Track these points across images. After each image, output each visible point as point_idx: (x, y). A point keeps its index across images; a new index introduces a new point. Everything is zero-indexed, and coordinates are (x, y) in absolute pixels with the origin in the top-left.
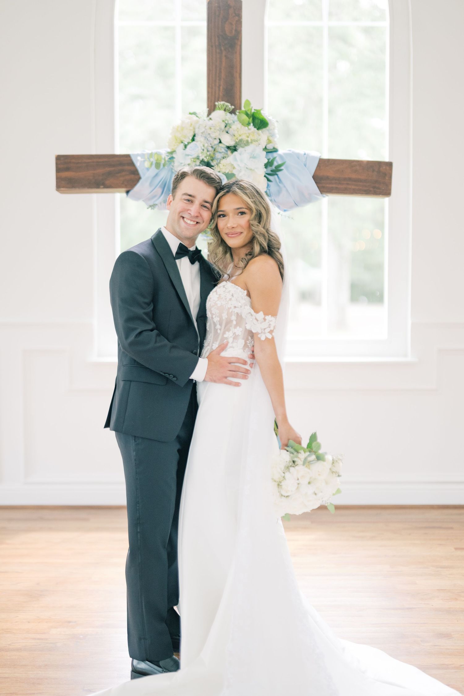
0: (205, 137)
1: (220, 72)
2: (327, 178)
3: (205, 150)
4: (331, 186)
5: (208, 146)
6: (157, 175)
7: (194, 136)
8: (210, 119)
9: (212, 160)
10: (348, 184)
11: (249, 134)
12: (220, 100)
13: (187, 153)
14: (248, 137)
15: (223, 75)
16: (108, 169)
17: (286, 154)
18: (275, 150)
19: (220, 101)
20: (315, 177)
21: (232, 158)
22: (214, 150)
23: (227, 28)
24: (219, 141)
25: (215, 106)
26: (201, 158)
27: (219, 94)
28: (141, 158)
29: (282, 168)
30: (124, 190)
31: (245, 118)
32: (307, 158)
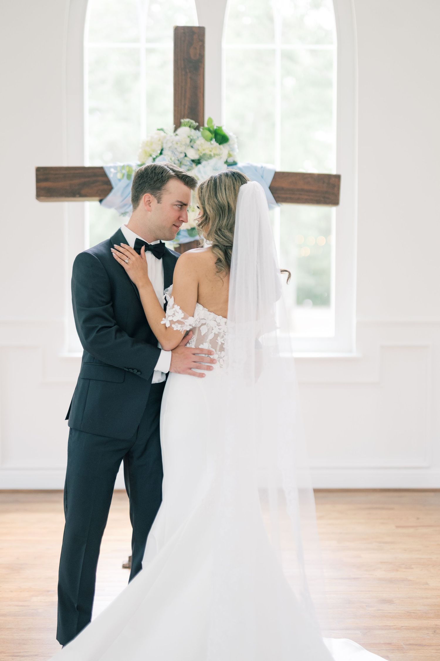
0: (172, 152)
1: (186, 92)
2: (283, 189)
4: (285, 196)
5: (174, 160)
6: (128, 185)
7: (162, 150)
8: (177, 135)
10: (300, 194)
11: (212, 148)
14: (211, 151)
15: (188, 95)
16: (83, 180)
17: (245, 167)
18: (235, 163)
19: (185, 119)
20: (271, 188)
21: (196, 170)
22: (181, 163)
23: (192, 51)
24: (184, 155)
25: (181, 123)
27: (185, 112)
28: (114, 170)
30: (98, 199)
31: (208, 134)
32: (264, 171)
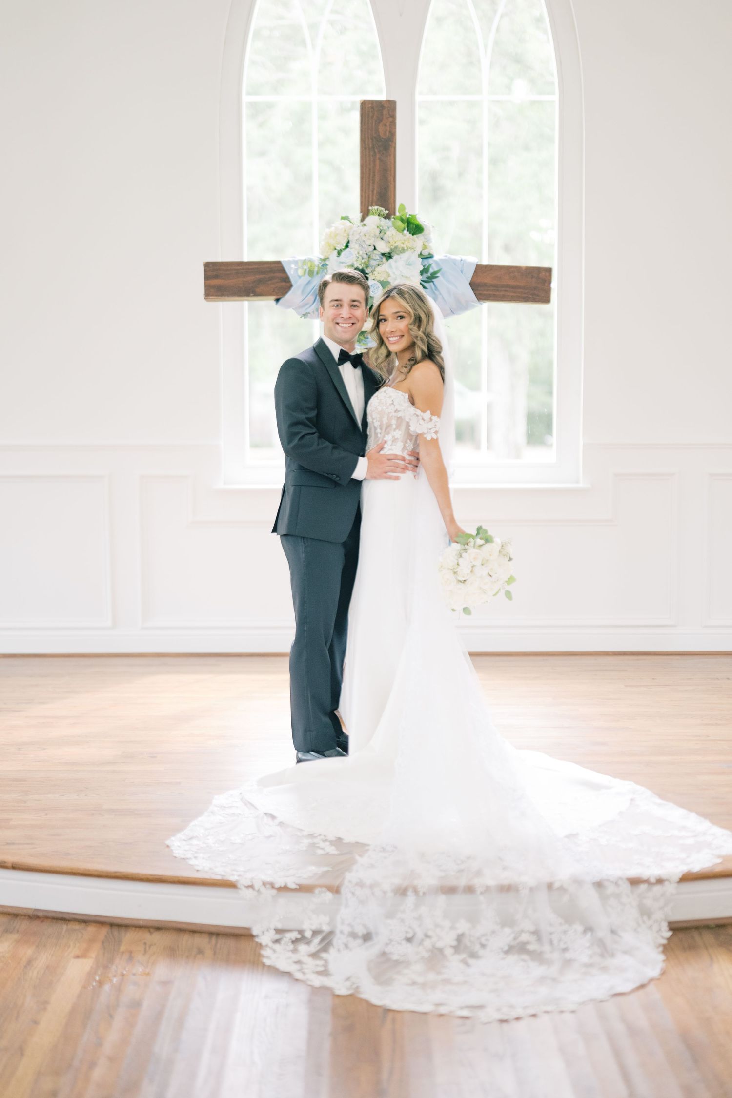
0: (360, 244)
1: (374, 175)
2: (485, 285)
3: (360, 258)
4: (488, 293)
5: (363, 253)
6: (309, 282)
7: (348, 242)
8: (364, 225)
9: (366, 267)
10: (506, 291)
11: (404, 240)
12: (374, 204)
13: (342, 261)
14: (403, 244)
15: (377, 179)
16: (258, 277)
17: (441, 260)
18: (430, 256)
19: (374, 206)
20: (472, 284)
21: (387, 265)
22: (369, 257)
23: (381, 129)
24: (374, 248)
25: (368, 211)
26: (356, 266)
27: (373, 199)
28: (295, 266)
29: (438, 275)
30: (274, 297)
31: (400, 223)
32: (463, 264)
